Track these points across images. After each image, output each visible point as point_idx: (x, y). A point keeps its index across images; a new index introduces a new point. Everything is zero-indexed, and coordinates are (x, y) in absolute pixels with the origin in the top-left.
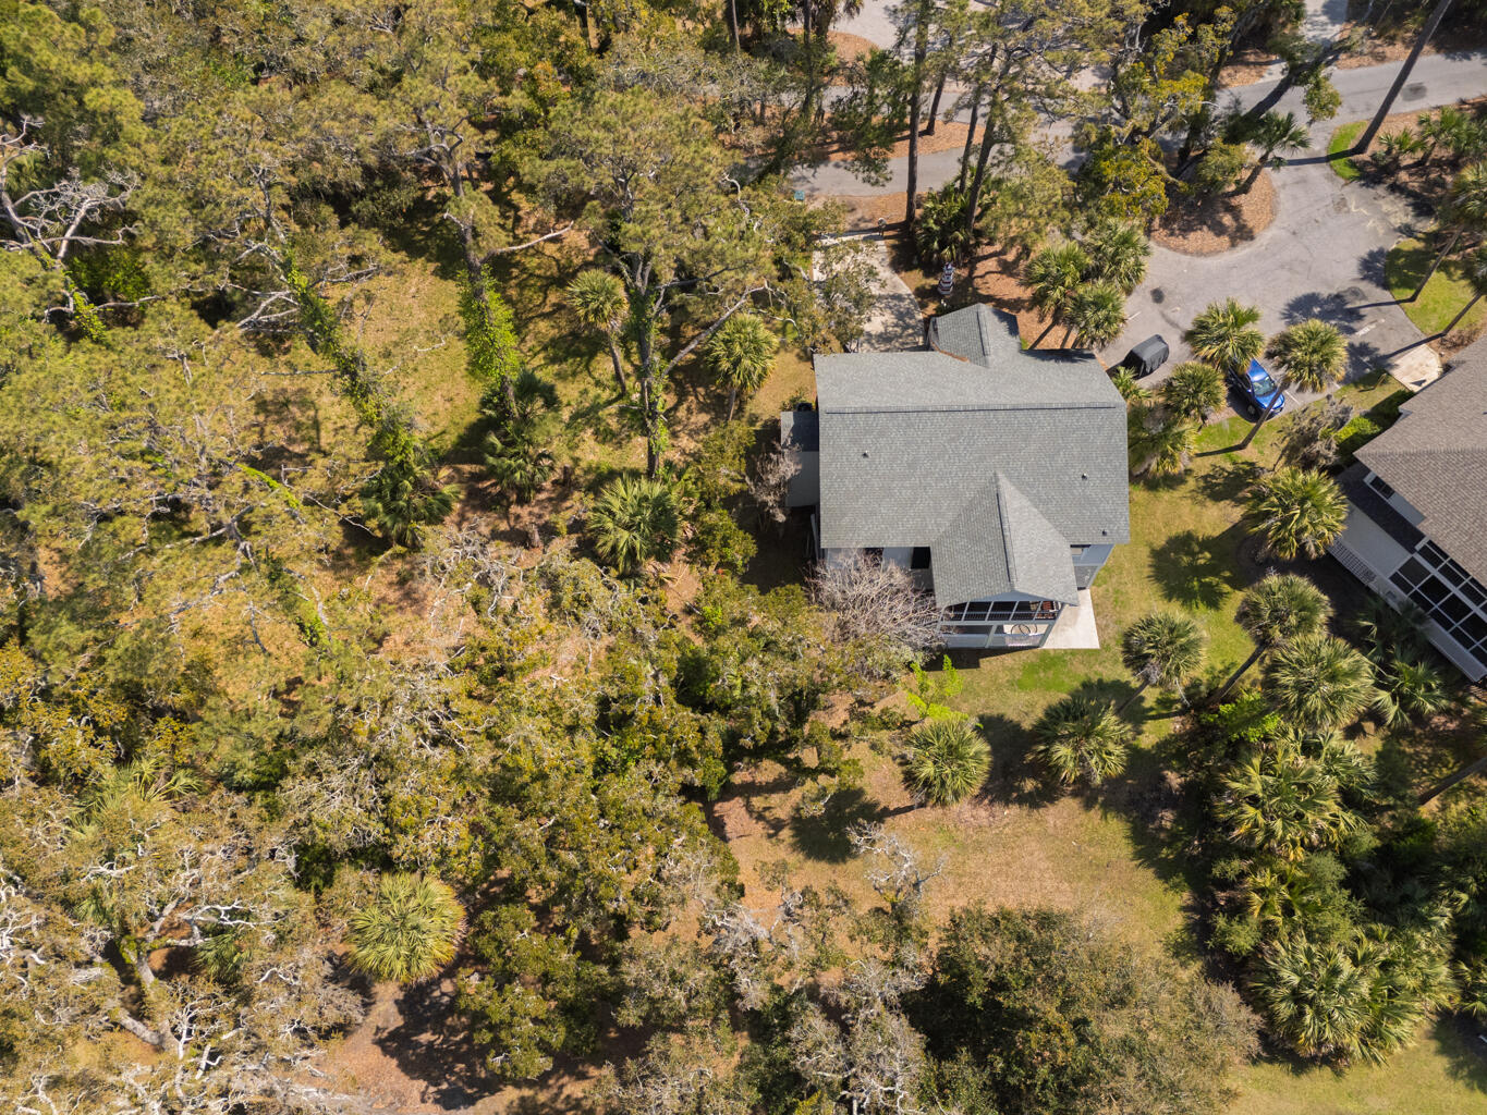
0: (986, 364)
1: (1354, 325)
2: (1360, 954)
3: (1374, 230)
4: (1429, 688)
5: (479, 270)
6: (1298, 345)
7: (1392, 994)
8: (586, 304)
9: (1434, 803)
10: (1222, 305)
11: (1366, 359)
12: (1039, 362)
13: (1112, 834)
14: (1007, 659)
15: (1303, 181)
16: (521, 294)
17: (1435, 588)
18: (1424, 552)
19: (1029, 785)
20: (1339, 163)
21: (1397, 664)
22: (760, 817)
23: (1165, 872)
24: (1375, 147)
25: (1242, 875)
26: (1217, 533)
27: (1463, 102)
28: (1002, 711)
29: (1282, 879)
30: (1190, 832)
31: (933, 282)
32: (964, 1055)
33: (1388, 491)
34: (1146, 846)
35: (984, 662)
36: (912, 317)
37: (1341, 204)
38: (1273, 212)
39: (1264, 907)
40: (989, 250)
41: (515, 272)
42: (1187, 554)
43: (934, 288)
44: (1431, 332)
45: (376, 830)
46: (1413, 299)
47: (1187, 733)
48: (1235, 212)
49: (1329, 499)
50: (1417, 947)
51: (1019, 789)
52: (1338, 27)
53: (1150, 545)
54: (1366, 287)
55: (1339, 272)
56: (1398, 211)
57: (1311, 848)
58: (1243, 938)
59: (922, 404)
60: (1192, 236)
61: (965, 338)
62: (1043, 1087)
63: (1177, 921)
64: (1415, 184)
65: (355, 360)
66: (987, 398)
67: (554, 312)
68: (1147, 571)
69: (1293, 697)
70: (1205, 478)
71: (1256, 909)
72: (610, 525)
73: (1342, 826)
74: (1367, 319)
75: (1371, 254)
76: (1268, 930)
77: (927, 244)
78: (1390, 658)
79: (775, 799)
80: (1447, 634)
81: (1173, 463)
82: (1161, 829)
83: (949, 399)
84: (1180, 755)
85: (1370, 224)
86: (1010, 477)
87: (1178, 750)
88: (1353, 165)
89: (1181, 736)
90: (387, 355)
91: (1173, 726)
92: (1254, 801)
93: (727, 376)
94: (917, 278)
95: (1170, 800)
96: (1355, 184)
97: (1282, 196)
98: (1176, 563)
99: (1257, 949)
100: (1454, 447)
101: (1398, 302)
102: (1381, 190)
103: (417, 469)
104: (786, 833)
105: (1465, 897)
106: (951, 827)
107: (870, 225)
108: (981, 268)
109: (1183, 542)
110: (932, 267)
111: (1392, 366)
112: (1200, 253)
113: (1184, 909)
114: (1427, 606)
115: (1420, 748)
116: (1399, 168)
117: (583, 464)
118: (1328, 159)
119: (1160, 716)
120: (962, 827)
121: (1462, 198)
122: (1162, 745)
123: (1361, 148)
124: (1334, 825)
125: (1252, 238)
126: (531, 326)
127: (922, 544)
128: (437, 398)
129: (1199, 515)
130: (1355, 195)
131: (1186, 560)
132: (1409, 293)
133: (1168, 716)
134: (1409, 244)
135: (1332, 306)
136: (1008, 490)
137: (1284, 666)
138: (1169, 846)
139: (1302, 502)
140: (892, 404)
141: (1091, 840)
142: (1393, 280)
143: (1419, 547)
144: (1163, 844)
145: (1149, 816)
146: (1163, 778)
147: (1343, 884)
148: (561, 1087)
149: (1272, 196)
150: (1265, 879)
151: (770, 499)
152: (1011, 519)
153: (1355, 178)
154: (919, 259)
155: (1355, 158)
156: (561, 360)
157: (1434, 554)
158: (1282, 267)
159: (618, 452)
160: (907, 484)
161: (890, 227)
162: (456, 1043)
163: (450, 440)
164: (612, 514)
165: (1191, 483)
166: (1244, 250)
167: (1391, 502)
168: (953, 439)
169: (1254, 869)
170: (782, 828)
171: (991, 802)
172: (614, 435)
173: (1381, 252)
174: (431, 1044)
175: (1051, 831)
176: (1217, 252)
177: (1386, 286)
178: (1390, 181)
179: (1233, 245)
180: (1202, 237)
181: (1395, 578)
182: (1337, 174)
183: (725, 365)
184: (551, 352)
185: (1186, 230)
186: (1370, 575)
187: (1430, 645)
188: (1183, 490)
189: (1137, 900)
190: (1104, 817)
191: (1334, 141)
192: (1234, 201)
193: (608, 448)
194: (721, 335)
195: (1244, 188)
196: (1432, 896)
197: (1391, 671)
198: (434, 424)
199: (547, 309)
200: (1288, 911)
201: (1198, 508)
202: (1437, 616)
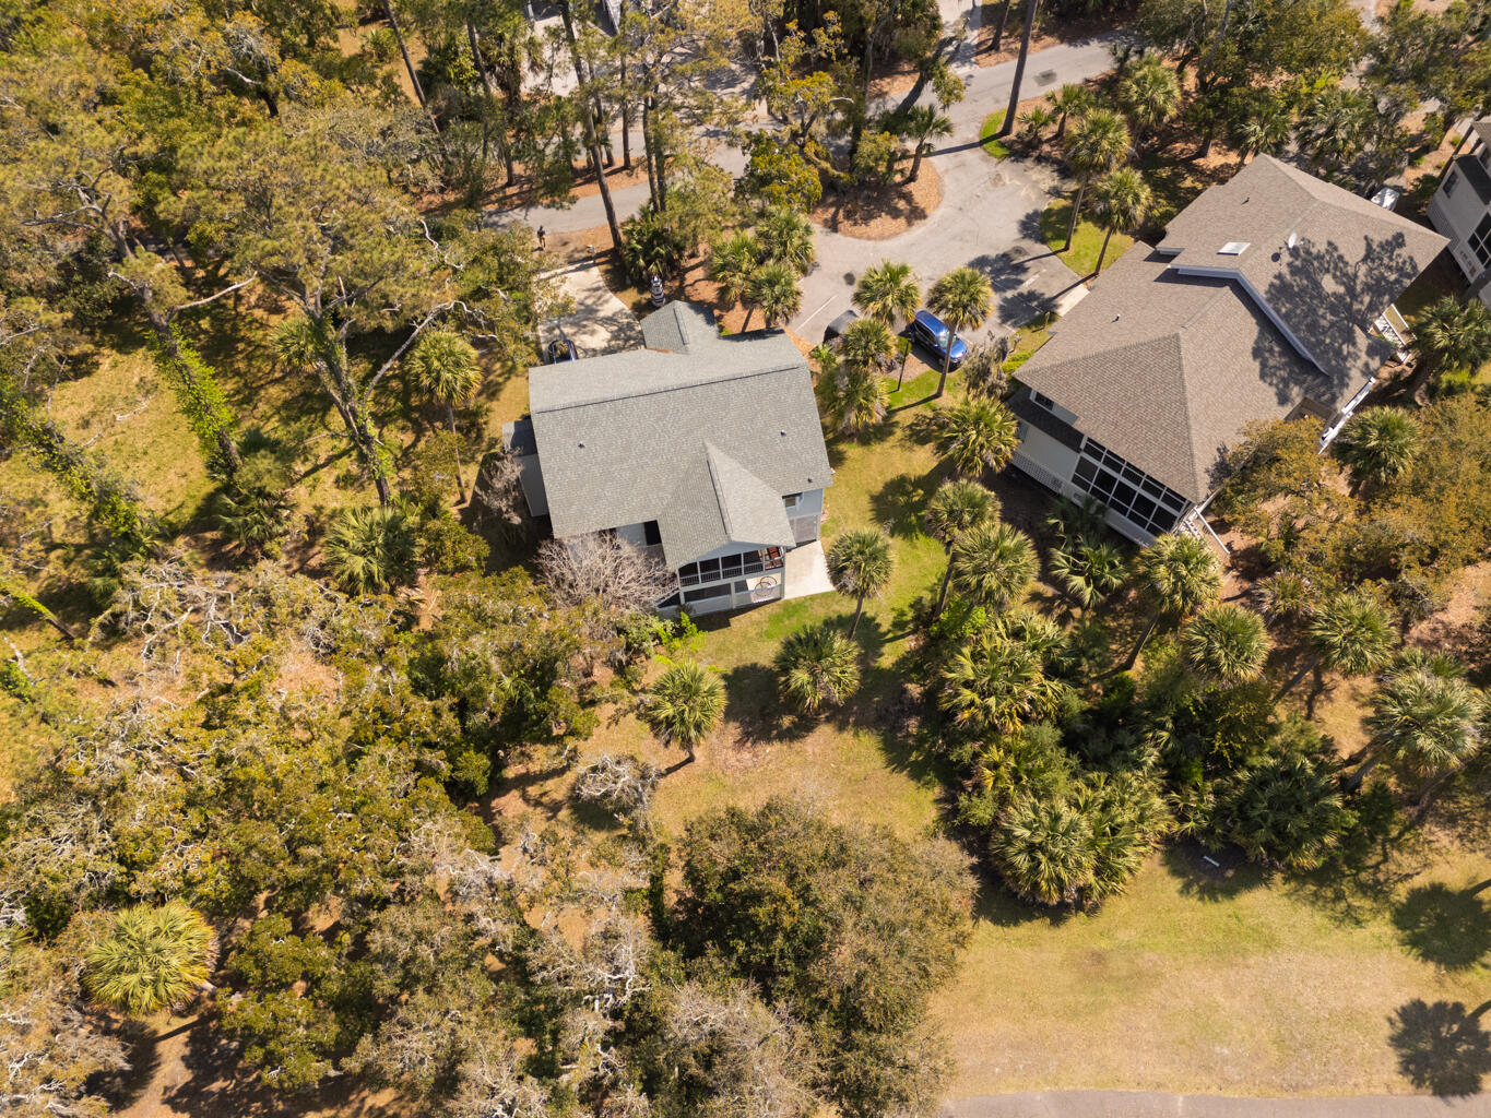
0: (686, 352)
1: (1022, 277)
2: (1081, 802)
3: (1028, 198)
4: (1113, 566)
5: (167, 329)
6: (949, 290)
7: (1114, 831)
8: (286, 349)
9: (1139, 664)
10: (879, 267)
11: (1035, 304)
12: (735, 344)
13: (865, 748)
14: (754, 614)
15: (962, 165)
16: (250, 365)
17: (1105, 480)
18: (1088, 450)
19: (786, 721)
20: (991, 146)
21: (1085, 550)
22: (538, 803)
23: (917, 773)
24: (1017, 128)
25: (976, 755)
26: (926, 472)
27: (1088, 81)
28: (754, 660)
29: (1008, 751)
30: (934, 733)
31: (648, 296)
32: (712, 949)
33: (1049, 403)
34: (896, 754)
35: (734, 621)
36: (632, 329)
37: (997, 179)
38: (940, 194)
39: (997, 779)
40: (694, 262)
41: (241, 346)
42: (902, 494)
43: (649, 302)
44: (1085, 274)
45: (114, 870)
46: (1066, 248)
47: (921, 648)
48: (908, 198)
49: (999, 417)
50: (1130, 786)
51: (778, 726)
52: (976, 33)
53: (868, 492)
54: (1028, 244)
55: (1002, 235)
56: (1046, 178)
57: (1025, 718)
58: (982, 811)
59: (625, 392)
60: (873, 223)
61: (667, 333)
62: (782, 957)
63: (931, 814)
64: (1057, 154)
65: (48, 431)
66: (687, 378)
67: (283, 378)
68: (870, 515)
69: (973, 581)
70: (910, 427)
71: (990, 783)
72: (345, 555)
73: (1049, 692)
74: (1031, 271)
75: (1028, 216)
76: (1003, 800)
77: (633, 263)
78: (1077, 546)
79: (550, 784)
80: (1125, 518)
81: (870, 415)
82: (909, 735)
83: (653, 384)
84: (918, 668)
85: (1023, 193)
86: (717, 445)
87: (916, 664)
88: (1002, 145)
89: (917, 651)
90: (86, 424)
91: (908, 644)
92: (968, 684)
93: (431, 391)
94: (632, 295)
95: (913, 708)
96: (1007, 161)
97: (947, 180)
98: (894, 504)
99: (996, 818)
100: (1089, 353)
101: (1055, 253)
102: (1029, 163)
103: (146, 540)
104: (564, 814)
105: (1165, 734)
106: (720, 774)
107: (584, 255)
108: (690, 277)
109: (898, 485)
110: (643, 284)
111: (1056, 306)
112: (882, 237)
113: (937, 801)
114: (1104, 498)
115: (1122, 621)
116: (1041, 142)
117: (327, 511)
118: (981, 143)
119: (895, 638)
120: (729, 772)
121: (1073, 150)
122: (902, 661)
123: (1007, 130)
124: (1043, 694)
125: (925, 217)
126: (263, 393)
127: (649, 518)
128: (171, 475)
129: (909, 460)
130: (1008, 170)
131: (902, 499)
132: (1062, 244)
133: (902, 637)
134: (1058, 203)
135: (1001, 264)
136: (718, 458)
137: (962, 555)
138: (917, 748)
139: (976, 423)
140: (598, 395)
141: (848, 760)
142: (1049, 235)
143: (1082, 446)
144: (912, 748)
145: (897, 727)
146: (905, 691)
147: (1060, 744)
148: (363, 1100)
149: (937, 181)
150: (995, 754)
151: (503, 504)
152: (722, 479)
153: (1006, 156)
154: (631, 277)
155: (1003, 139)
156: (297, 419)
157: (1095, 449)
158: (954, 238)
159: (361, 495)
160: (625, 466)
161: (600, 255)
162: (250, 1084)
163: (188, 512)
164: (346, 545)
165: (899, 433)
166: (920, 228)
167: (1054, 412)
168: (659, 419)
169: (985, 748)
170: (559, 809)
171: (754, 742)
172: (357, 479)
173: (1036, 213)
174: (223, 1090)
175: (810, 758)
176: (897, 234)
177: (1043, 241)
178: (1035, 154)
179: (910, 223)
180: (882, 223)
181: (1075, 480)
182: (990, 154)
183: (426, 381)
184: (283, 413)
185: (868, 218)
186: (1056, 482)
187: (1110, 528)
188: (892, 440)
189: (895, 804)
190: (856, 734)
191: (985, 128)
192: (905, 189)
193: (350, 492)
194: (417, 354)
195: (912, 178)
196: (1141, 741)
197: (1080, 557)
198: (169, 501)
199: (277, 375)
200: (1017, 779)
201: (907, 453)
202: (1114, 505)
